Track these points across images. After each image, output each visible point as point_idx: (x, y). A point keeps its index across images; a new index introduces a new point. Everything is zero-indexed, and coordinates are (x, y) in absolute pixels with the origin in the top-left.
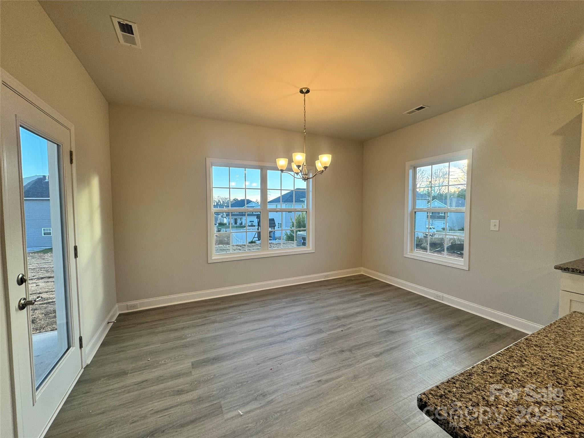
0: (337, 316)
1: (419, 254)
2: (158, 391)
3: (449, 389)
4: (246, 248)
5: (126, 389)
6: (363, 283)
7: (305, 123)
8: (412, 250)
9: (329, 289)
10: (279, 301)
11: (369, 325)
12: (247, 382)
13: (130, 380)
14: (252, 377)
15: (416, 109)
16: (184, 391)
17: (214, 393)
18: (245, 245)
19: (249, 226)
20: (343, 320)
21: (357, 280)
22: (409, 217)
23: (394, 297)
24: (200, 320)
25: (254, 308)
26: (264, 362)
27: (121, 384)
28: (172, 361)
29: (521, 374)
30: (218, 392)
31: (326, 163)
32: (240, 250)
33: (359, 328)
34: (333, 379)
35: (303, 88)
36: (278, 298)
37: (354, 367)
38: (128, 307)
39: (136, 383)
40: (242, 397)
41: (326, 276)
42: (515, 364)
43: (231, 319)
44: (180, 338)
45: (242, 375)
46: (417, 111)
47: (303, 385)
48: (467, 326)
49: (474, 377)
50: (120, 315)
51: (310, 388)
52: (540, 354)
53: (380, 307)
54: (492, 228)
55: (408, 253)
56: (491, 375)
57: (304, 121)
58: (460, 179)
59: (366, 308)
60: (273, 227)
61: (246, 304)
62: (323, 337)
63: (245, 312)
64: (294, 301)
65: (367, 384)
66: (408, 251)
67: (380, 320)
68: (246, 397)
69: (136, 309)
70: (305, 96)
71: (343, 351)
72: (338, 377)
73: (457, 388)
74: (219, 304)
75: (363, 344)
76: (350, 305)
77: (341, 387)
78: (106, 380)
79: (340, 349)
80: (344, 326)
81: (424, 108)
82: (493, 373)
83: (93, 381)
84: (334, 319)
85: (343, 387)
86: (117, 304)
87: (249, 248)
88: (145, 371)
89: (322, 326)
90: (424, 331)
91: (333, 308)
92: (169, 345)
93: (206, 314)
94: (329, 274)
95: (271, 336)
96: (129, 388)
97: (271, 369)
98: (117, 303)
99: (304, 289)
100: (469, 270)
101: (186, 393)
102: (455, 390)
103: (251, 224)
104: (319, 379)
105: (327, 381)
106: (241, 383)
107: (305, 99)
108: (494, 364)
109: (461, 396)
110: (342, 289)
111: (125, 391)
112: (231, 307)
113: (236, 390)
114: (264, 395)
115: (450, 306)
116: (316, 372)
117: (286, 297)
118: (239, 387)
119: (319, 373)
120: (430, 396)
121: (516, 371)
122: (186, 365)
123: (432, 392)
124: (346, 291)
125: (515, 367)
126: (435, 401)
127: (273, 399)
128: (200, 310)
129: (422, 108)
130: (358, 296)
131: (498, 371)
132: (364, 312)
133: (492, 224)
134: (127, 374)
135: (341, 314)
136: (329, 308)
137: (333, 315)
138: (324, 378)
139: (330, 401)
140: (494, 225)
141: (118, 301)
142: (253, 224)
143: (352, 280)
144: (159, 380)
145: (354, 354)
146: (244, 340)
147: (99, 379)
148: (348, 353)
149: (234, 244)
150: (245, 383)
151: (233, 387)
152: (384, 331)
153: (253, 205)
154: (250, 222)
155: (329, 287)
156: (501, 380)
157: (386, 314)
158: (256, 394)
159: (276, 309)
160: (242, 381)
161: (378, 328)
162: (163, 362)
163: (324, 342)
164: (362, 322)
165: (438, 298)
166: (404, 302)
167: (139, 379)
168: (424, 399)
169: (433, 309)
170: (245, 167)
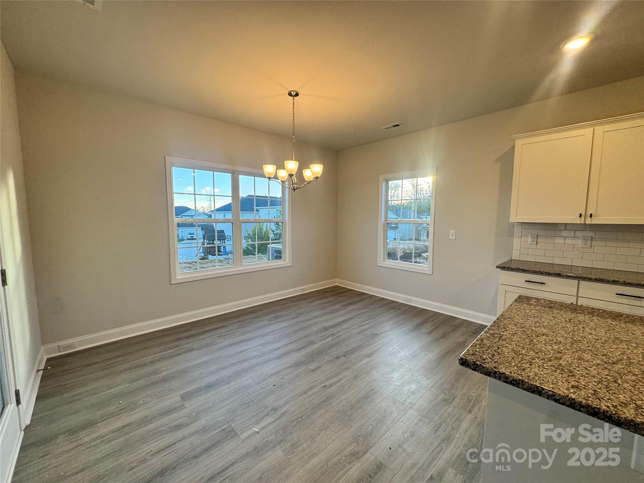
0: (324, 328)
1: (390, 263)
2: (150, 432)
3: (475, 350)
4: (198, 266)
5: (103, 439)
6: (339, 293)
7: (294, 129)
8: (384, 259)
9: (308, 302)
10: (261, 319)
11: (355, 331)
12: (253, 401)
13: (105, 429)
14: (257, 396)
15: (393, 126)
16: (183, 425)
17: (220, 419)
18: (195, 262)
19: (188, 239)
20: (331, 330)
21: (333, 291)
22: (382, 227)
23: (370, 304)
24: (172, 350)
25: (235, 329)
26: (265, 380)
27: (94, 436)
28: (152, 399)
29: (508, 335)
30: (224, 417)
31: (317, 173)
32: (190, 268)
33: (347, 335)
34: (335, 383)
35: (293, 91)
36: (258, 317)
37: (352, 369)
38: (59, 348)
39: (116, 430)
40: (253, 416)
41: (303, 290)
42: (502, 330)
43: (211, 344)
44: (155, 373)
45: (245, 396)
46: (393, 128)
47: (310, 393)
48: (432, 322)
49: (485, 341)
50: (48, 360)
51: (319, 394)
52: (513, 322)
53: (361, 314)
54: (451, 238)
55: (381, 262)
56: (493, 338)
57: (293, 127)
58: (409, 192)
59: (349, 316)
60: (223, 240)
61: (222, 327)
62: (317, 348)
63: (225, 335)
64: (276, 317)
65: (366, 380)
66: (381, 260)
67: (364, 325)
68: (257, 415)
69: (72, 349)
70: (293, 99)
71: (338, 357)
72: (340, 380)
73: (478, 348)
74: (190, 330)
75: (354, 348)
76: (333, 315)
77: (345, 388)
78: (67, 436)
79: (335, 356)
80: (333, 335)
81: (399, 125)
82: (494, 337)
83: (46, 441)
84: (322, 330)
85: (347, 387)
86: (43, 346)
87: (201, 265)
88: (121, 415)
89: (312, 338)
90: (401, 330)
91: (318, 320)
92: (142, 382)
93: (177, 343)
94: (306, 288)
95: (264, 354)
96: (108, 437)
97: (274, 385)
98: (43, 344)
99: (283, 304)
100: (432, 274)
101: (186, 426)
102: (478, 349)
103: (191, 237)
104: (324, 385)
105: (331, 385)
106: (248, 403)
107: (293, 102)
108: (492, 332)
109: (483, 352)
110: (323, 301)
111: (102, 442)
112: (206, 332)
113: (243, 411)
114: (275, 409)
115: (417, 307)
116: (319, 379)
117: (267, 314)
118: (245, 408)
119: (322, 379)
120: (466, 355)
121: (504, 334)
122: (173, 399)
123: (466, 353)
124: (326, 303)
125: (503, 332)
126: (471, 357)
127: (285, 411)
128: (167, 339)
129: (397, 125)
130: (338, 306)
131: (496, 336)
132: (348, 320)
133: (451, 234)
134: (97, 423)
135: (327, 324)
136: (315, 321)
137: (320, 326)
138: (328, 383)
139: (338, 401)
140: (452, 235)
141: (43, 343)
142: (193, 237)
143: (327, 292)
144: (145, 421)
145: (348, 358)
146: (235, 363)
147: (56, 436)
148: (344, 358)
149: (181, 261)
150: (251, 403)
151: (240, 410)
152: (369, 335)
153: (193, 213)
154: (189, 234)
155: (309, 301)
156: (500, 340)
157: (367, 320)
158: (266, 411)
159: (261, 328)
160: (248, 401)
161: (364, 333)
162: (141, 402)
163: (318, 352)
164: (348, 329)
165: (407, 301)
166: (380, 307)
167: (117, 424)
168: (464, 358)
169: (405, 311)
170: (214, 170)
